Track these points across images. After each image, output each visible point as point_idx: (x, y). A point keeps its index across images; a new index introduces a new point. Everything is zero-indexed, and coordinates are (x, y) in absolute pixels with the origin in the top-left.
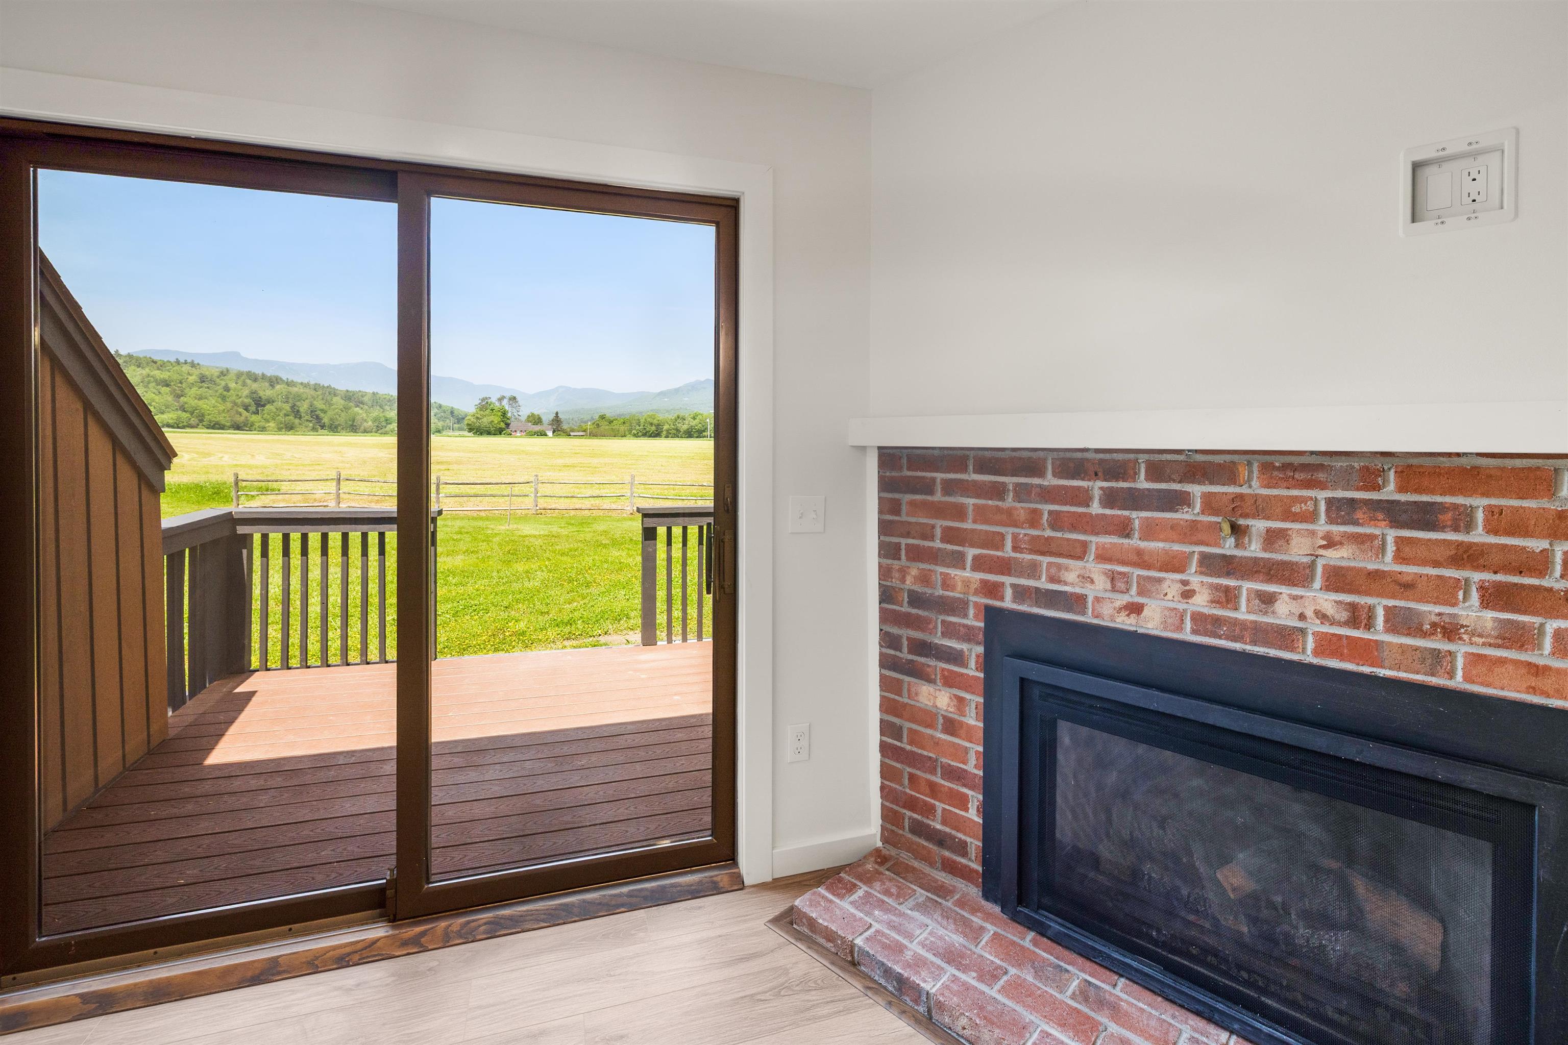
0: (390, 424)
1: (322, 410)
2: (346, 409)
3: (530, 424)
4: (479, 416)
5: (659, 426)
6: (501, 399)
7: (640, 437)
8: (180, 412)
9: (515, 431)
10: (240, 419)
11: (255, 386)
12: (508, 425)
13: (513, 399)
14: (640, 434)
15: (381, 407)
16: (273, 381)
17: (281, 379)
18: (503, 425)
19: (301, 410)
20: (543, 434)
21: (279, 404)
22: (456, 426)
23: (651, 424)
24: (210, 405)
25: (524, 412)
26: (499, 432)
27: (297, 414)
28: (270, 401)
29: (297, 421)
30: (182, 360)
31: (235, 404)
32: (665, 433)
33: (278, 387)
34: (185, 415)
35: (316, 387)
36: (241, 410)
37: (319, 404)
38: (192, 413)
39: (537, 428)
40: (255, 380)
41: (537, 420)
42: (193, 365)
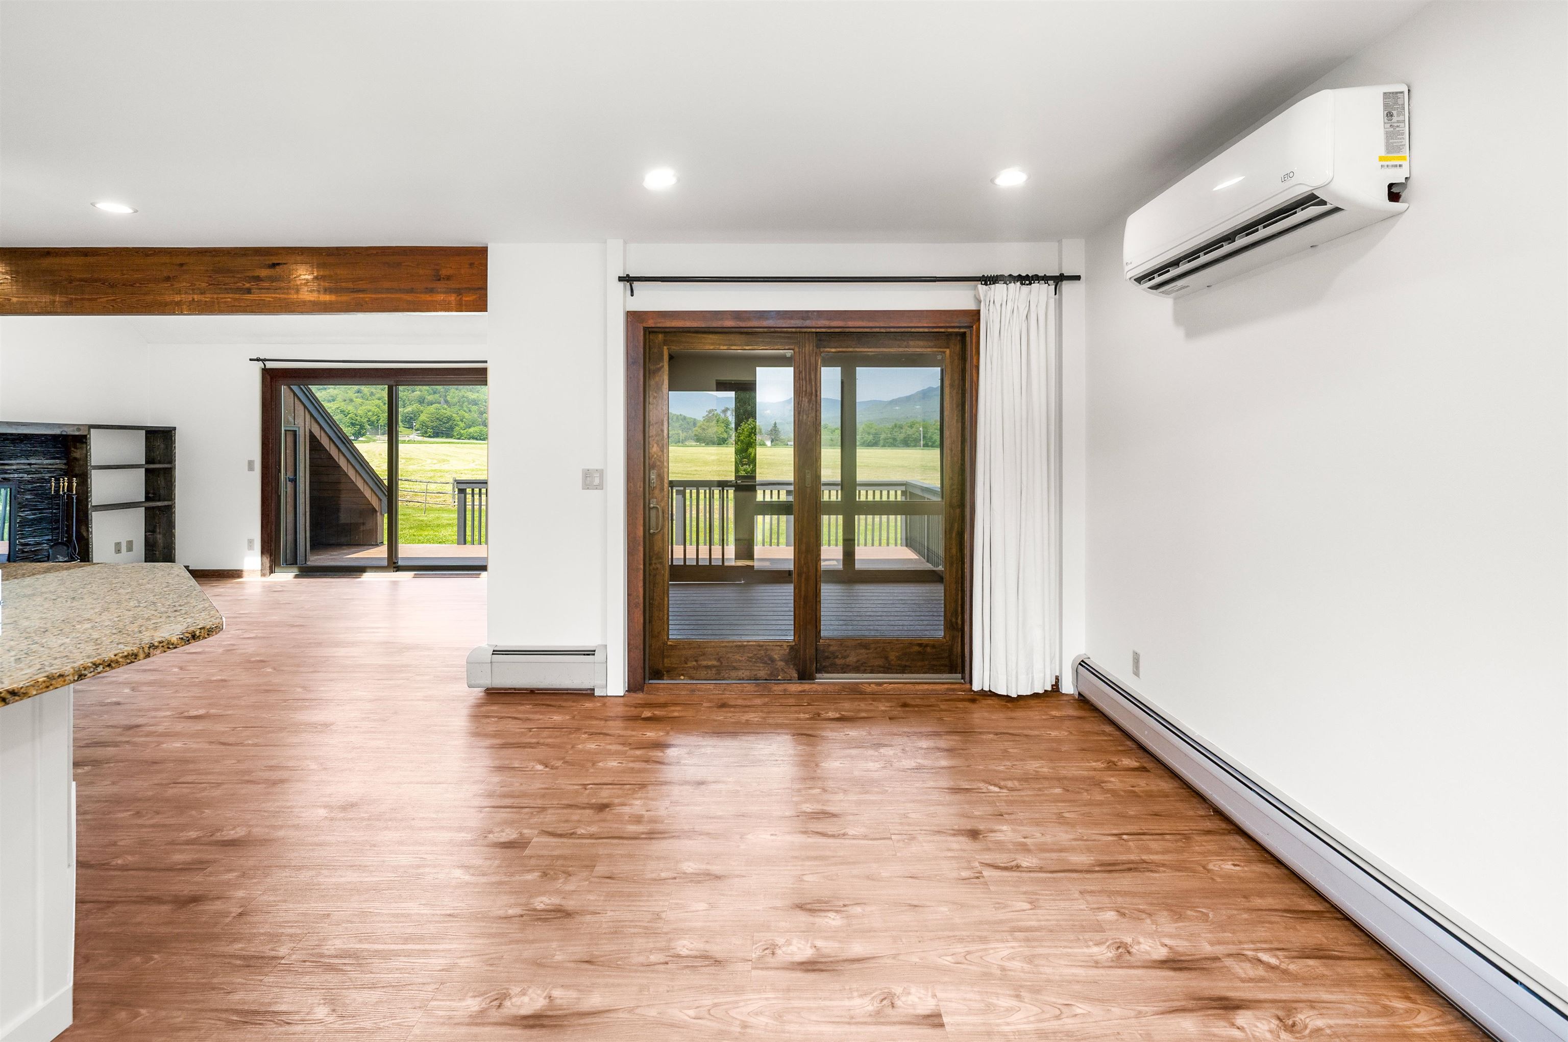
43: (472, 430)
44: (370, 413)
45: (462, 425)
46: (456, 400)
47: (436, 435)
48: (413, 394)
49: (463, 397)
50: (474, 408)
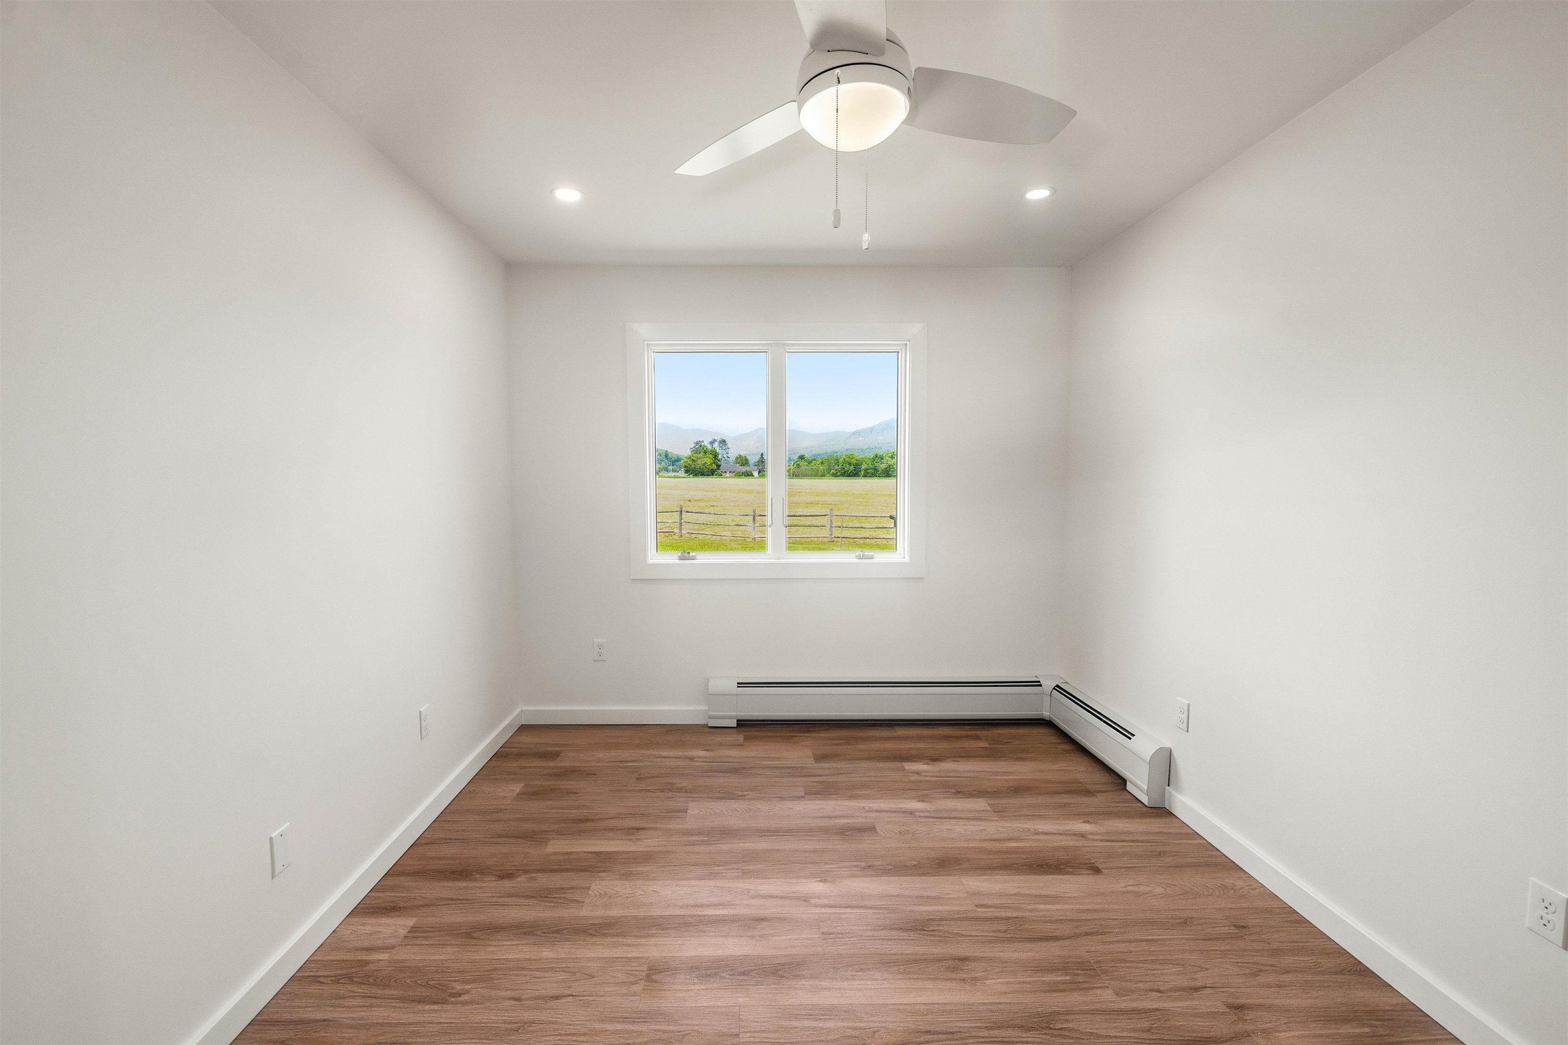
3: (738, 465)
4: (694, 459)
5: (857, 466)
6: (712, 443)
7: (837, 476)
9: (725, 472)
12: (719, 466)
13: (723, 442)
14: (839, 474)
18: (714, 467)
20: (749, 475)
22: (671, 468)
23: (850, 464)
25: (733, 453)
26: (712, 473)
32: (863, 472)
39: (744, 469)
41: (744, 462)
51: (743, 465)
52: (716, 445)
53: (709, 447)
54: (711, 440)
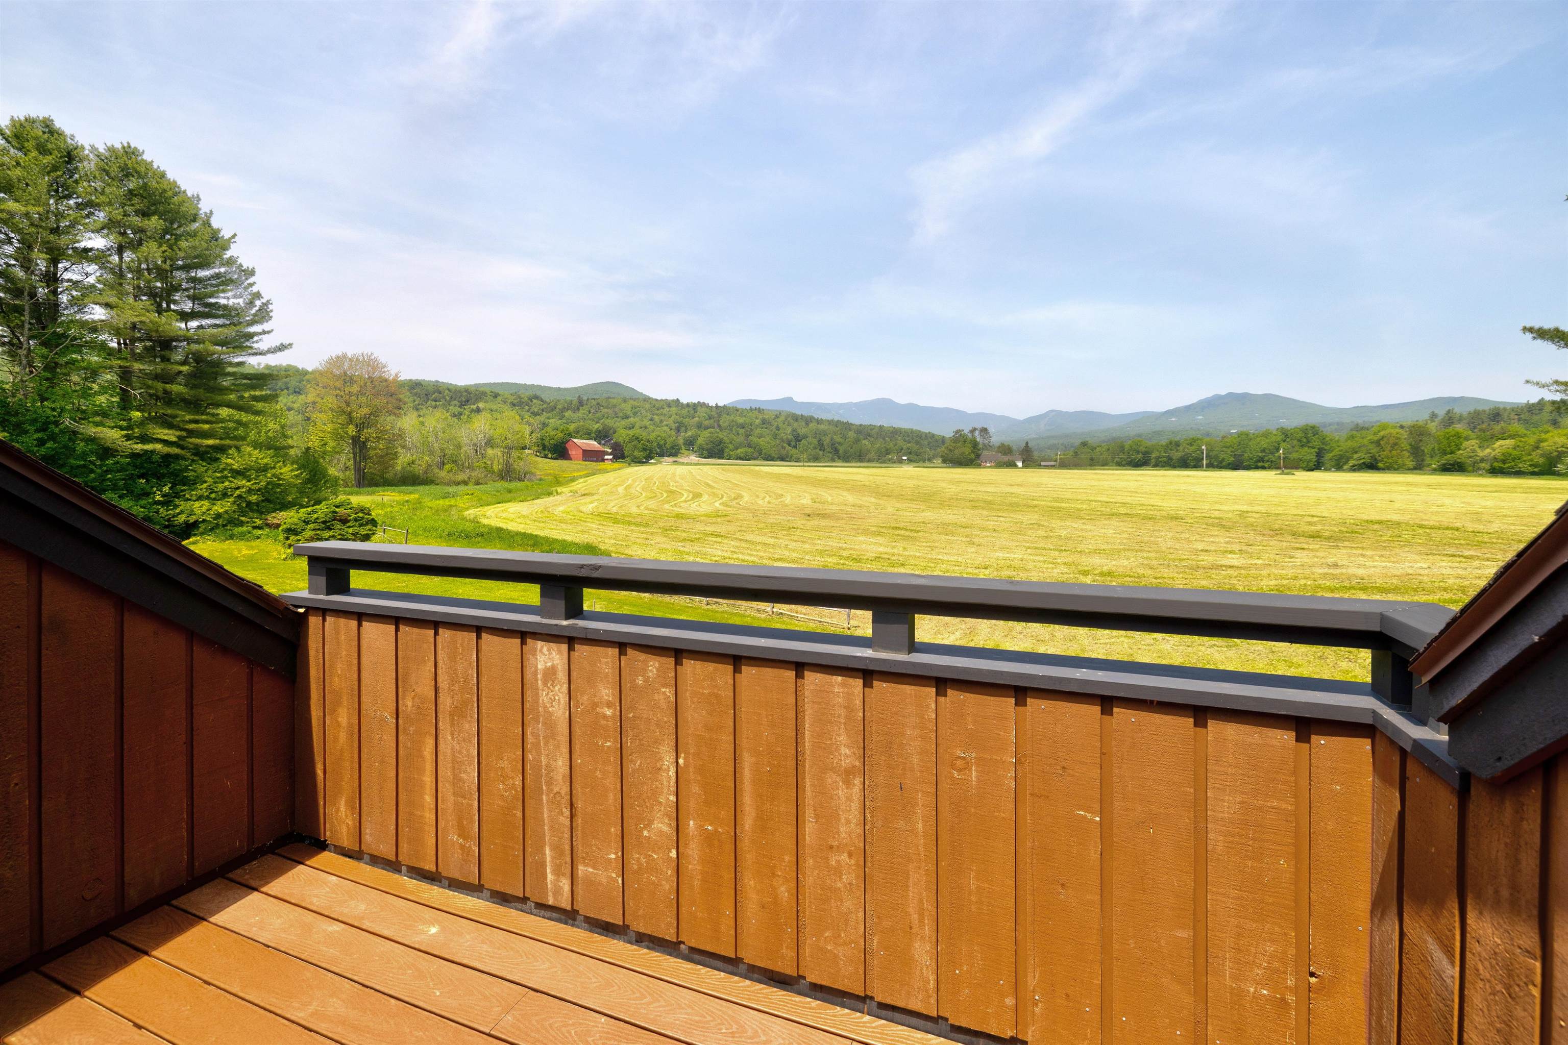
0: (889, 454)
1: (839, 443)
2: (857, 441)
3: (1000, 454)
4: (951, 448)
5: (1147, 453)
6: (973, 431)
7: (1124, 466)
8: (747, 449)
9: (986, 462)
10: (784, 452)
11: (796, 425)
12: (978, 456)
13: (984, 430)
14: (1124, 463)
15: (884, 439)
16: (808, 420)
17: (814, 418)
18: (973, 456)
19: (825, 443)
20: (1012, 465)
21: (810, 439)
23: (1138, 452)
24: (765, 442)
25: (995, 442)
26: (971, 463)
27: (821, 446)
28: (805, 437)
29: (821, 453)
30: (754, 408)
31: (783, 441)
32: (1153, 461)
33: (811, 425)
34: (750, 450)
35: (838, 423)
36: (785, 445)
37: (838, 439)
38: (755, 448)
39: (1006, 458)
40: (797, 420)
41: (1006, 450)
42: (760, 411)
43: (739, 451)
44: (659, 438)
45: (731, 446)
46: (726, 424)
47: (710, 456)
48: (692, 421)
49: (733, 421)
50: (741, 431)
51: (1005, 454)
52: (977, 433)
53: (970, 436)
54: (971, 429)
